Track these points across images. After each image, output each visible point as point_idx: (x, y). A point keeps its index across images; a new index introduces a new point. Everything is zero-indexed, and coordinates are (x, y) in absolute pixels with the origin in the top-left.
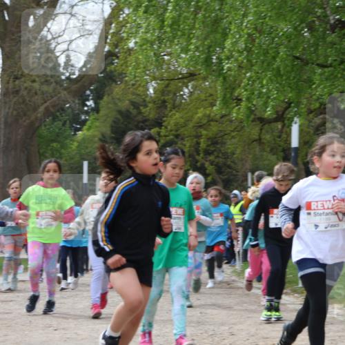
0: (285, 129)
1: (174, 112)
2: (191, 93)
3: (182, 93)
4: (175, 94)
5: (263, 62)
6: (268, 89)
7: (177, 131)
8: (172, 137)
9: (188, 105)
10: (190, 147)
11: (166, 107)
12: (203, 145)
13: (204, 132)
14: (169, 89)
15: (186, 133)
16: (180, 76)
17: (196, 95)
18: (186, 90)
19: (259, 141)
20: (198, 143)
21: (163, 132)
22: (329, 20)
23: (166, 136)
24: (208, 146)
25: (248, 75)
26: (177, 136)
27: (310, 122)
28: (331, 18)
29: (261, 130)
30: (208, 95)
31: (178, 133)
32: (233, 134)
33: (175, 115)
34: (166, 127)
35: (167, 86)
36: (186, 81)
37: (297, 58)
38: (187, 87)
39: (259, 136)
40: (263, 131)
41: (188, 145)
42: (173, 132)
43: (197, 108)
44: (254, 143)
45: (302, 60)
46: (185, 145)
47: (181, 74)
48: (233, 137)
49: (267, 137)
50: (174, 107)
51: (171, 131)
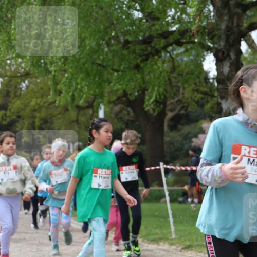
0: (95, 114)
1: (15, 99)
2: (27, 87)
3: (21, 86)
4: (16, 87)
5: (77, 67)
6: (81, 85)
7: (18, 112)
8: (15, 117)
9: (26, 95)
10: (28, 124)
11: (10, 96)
12: (37, 123)
13: (38, 115)
14: (12, 83)
15: (25, 114)
16: (19, 75)
17: (31, 88)
18: (24, 85)
19: (77, 121)
20: (34, 122)
21: (8, 113)
22: (120, 39)
23: (10, 116)
24: (41, 124)
25: (66, 75)
26: (19, 117)
27: (112, 109)
28: (122, 38)
29: (78, 114)
30: (39, 88)
31: (20, 114)
32: (59, 116)
33: (16, 101)
34: (10, 110)
35: (10, 81)
36: (23, 78)
37: (100, 65)
38: (24, 82)
39: (77, 118)
40: (80, 115)
41: (27, 123)
42: (16, 114)
43: (32, 98)
44: (74, 123)
45: (103, 66)
46: (24, 123)
47: (19, 73)
48: (59, 119)
49: (82, 119)
50: (16, 96)
51: (14, 113)
